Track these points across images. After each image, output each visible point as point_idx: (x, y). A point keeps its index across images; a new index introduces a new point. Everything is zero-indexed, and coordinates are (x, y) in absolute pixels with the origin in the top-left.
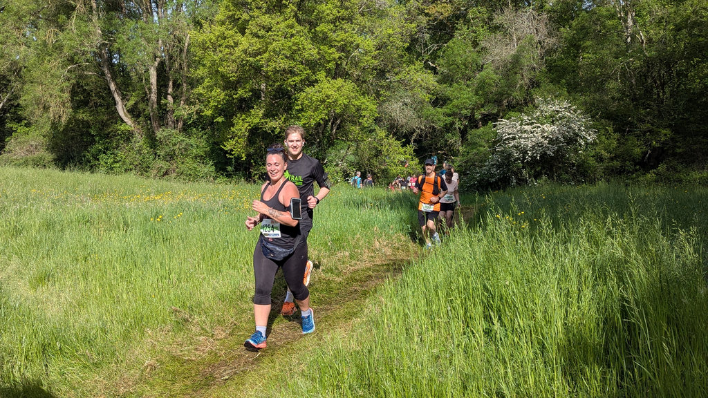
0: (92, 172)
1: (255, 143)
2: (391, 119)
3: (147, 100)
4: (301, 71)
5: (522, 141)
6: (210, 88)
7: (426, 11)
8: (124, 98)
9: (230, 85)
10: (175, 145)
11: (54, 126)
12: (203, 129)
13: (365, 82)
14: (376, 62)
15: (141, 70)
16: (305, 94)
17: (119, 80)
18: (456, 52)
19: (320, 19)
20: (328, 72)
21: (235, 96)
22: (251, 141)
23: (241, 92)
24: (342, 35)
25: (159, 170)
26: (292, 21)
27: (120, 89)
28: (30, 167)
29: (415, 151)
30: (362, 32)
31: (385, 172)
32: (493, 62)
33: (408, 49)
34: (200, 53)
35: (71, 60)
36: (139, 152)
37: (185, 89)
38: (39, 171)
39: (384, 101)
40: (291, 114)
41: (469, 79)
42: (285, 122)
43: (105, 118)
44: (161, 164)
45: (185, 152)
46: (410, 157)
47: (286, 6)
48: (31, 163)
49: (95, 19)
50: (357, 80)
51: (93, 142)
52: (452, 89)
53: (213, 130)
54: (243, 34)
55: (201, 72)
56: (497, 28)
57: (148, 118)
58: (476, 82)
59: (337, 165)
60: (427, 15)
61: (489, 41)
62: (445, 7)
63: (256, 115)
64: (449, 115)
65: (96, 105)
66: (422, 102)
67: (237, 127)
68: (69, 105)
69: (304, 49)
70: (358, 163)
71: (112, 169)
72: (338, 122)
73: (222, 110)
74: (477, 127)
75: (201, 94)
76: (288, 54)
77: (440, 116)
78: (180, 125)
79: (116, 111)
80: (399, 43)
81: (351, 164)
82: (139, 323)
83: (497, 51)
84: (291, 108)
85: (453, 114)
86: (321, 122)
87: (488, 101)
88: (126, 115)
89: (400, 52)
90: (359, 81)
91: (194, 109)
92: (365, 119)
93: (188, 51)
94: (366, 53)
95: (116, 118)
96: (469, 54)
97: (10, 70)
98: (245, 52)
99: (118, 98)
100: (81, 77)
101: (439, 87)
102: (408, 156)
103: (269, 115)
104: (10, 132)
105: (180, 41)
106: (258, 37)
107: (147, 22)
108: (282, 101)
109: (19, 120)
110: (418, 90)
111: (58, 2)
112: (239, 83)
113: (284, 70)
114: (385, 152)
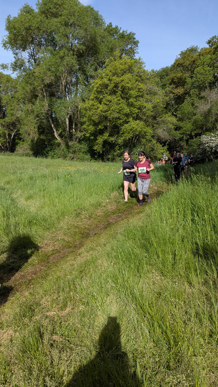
0: (47, 158)
2: (158, 136)
3: (66, 131)
4: (123, 118)
5: (211, 144)
6: (88, 126)
8: (57, 130)
9: (96, 124)
10: (76, 148)
11: (32, 141)
12: (86, 141)
13: (148, 121)
14: (152, 113)
15: (63, 119)
16: (124, 127)
17: (55, 123)
18: (185, 108)
19: (130, 97)
20: (134, 118)
21: (97, 129)
22: (104, 146)
23: (100, 127)
24: (139, 103)
25: (70, 157)
26: (119, 98)
27: (55, 127)
28: (24, 156)
29: (167, 148)
30: (147, 102)
31: (155, 157)
32: (200, 112)
33: (166, 108)
34: (84, 112)
35: (37, 116)
36: (63, 150)
37: (79, 126)
38: (27, 158)
39: (155, 129)
40: (119, 135)
41: (190, 119)
42: (116, 138)
43: (51, 138)
45: (80, 150)
46: (165, 151)
47: (117, 92)
49: (45, 100)
51: (46, 147)
52: (183, 123)
53: (90, 142)
54: (101, 104)
55: (85, 119)
56: (202, 98)
57: (66, 137)
58: (192, 120)
60: (173, 93)
61: (199, 103)
62: (181, 90)
63: (106, 136)
64: (181, 134)
65: (47, 133)
66: (171, 129)
67: (98, 141)
68: (37, 133)
69: (124, 109)
71: (53, 157)
72: (137, 137)
73: (93, 134)
74: (193, 139)
75: (85, 128)
76: (118, 111)
77: (178, 135)
78: (78, 140)
79: (54, 135)
80: (162, 105)
82: (63, 214)
83: (202, 107)
84: (119, 133)
85: (183, 134)
86: (131, 138)
87: (197, 128)
88: (58, 137)
89: (162, 109)
90: (146, 121)
91: (83, 134)
92: (148, 136)
93: (80, 111)
94: (149, 110)
95: (54, 138)
96: (190, 109)
97: (16, 120)
98: (101, 111)
99: (55, 130)
100: (41, 122)
101: (178, 123)
103: (110, 135)
104: (17, 144)
105: (77, 107)
106: (106, 105)
107: (64, 100)
108: (116, 130)
109: (20, 139)
110: (169, 124)
111: (32, 94)
112: (99, 123)
113: (116, 118)
114: (155, 149)
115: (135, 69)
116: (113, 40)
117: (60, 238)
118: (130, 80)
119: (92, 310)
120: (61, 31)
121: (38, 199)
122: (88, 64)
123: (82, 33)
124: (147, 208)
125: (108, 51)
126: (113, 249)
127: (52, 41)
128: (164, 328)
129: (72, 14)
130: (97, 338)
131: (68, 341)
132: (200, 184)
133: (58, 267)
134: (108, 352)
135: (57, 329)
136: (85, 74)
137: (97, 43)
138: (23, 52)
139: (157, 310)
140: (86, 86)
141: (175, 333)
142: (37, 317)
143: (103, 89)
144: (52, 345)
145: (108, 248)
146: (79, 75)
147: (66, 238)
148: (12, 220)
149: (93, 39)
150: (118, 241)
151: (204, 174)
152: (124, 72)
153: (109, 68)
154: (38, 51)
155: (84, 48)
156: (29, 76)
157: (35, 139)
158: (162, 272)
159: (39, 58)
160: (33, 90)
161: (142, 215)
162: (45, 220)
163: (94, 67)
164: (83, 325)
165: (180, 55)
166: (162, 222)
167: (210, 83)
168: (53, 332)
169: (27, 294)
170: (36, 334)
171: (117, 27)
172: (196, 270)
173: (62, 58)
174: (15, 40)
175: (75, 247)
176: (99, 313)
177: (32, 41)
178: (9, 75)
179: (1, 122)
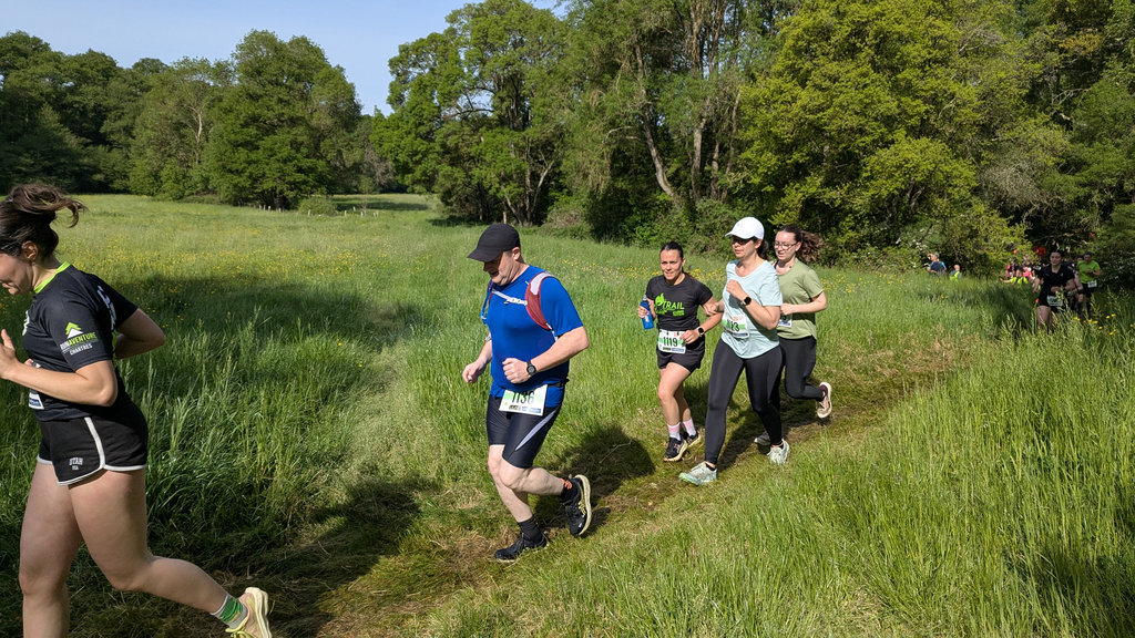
0: (628, 245)
1: (809, 217)
2: (997, 190)
3: (690, 167)
4: (873, 129)
6: (760, 152)
7: (1060, 45)
8: (665, 164)
9: (784, 149)
10: (716, 217)
11: (592, 195)
12: (749, 199)
13: (961, 141)
14: (978, 116)
15: (684, 132)
16: (876, 158)
17: (660, 145)
18: (1102, 100)
19: (903, 63)
20: (910, 130)
21: (788, 161)
22: (804, 215)
23: (796, 156)
24: (932, 82)
25: (697, 245)
26: (867, 68)
27: (662, 155)
28: (568, 238)
29: (1026, 232)
30: (962, 78)
31: (983, 259)
33: (1031, 98)
34: (751, 112)
35: (612, 124)
36: (677, 225)
37: (732, 153)
38: (577, 242)
39: (986, 166)
40: (856, 183)
41: (1119, 136)
42: (848, 192)
43: (645, 187)
44: (701, 239)
46: (1019, 240)
47: (861, 50)
48: (569, 233)
49: (640, 78)
50: (950, 139)
51: (630, 213)
52: (1091, 150)
53: (762, 201)
54: (803, 86)
55: (751, 133)
57: (689, 187)
59: (914, 246)
62: (1090, 39)
63: (813, 184)
64: (1084, 185)
65: (636, 173)
66: (1044, 168)
67: (788, 198)
68: (608, 172)
69: (880, 102)
70: (944, 246)
71: (647, 243)
72: (920, 192)
73: (773, 177)
74: (1129, 202)
75: (750, 160)
76: (858, 109)
77: (1070, 186)
78: (724, 194)
79: (656, 178)
80: (1014, 90)
84: (858, 175)
85: (1092, 184)
86: (896, 192)
88: (666, 184)
89: (1013, 101)
90: (952, 142)
91: (741, 176)
92: (956, 189)
93: (738, 110)
94: (964, 105)
95: (655, 186)
97: (554, 136)
98: (804, 108)
99: (658, 166)
100: (622, 141)
101: (1070, 147)
102: (1016, 238)
103: (827, 184)
104: (551, 201)
105: (731, 98)
106: (823, 90)
107: (695, 77)
108: (847, 167)
109: (560, 188)
110: (1037, 152)
111: (603, 61)
112: (794, 146)
113: (852, 129)
114: (982, 233)
118: (906, 13)
136: (764, 1)
140: (764, 32)
143: (815, 41)
146: (745, 3)
156: (600, 13)
157: (602, 187)
160: (606, 51)
178: (548, 11)
179: (516, 140)
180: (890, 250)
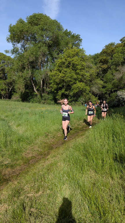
0: (29, 103)
1: (63, 97)
2: (93, 91)
3: (40, 87)
4: (73, 81)
5: (123, 96)
6: (53, 85)
8: (36, 87)
9: (57, 84)
10: (46, 97)
11: (21, 93)
12: (52, 94)
13: (87, 83)
14: (90, 79)
15: (39, 81)
16: (74, 86)
17: (34, 83)
18: (108, 76)
19: (77, 69)
20: (79, 81)
23: (60, 86)
24: (82, 73)
25: (43, 102)
26: (71, 70)
27: (35, 85)
29: (98, 98)
30: (86, 72)
32: (116, 78)
33: (97, 76)
34: (51, 77)
35: (25, 79)
36: (39, 98)
37: (48, 85)
38: (18, 102)
39: (91, 87)
41: (111, 82)
42: (69, 92)
43: (32, 91)
45: (48, 99)
47: (70, 66)
49: (30, 70)
51: (29, 96)
52: (107, 84)
53: (54, 94)
54: (60, 73)
55: (51, 81)
56: (117, 70)
57: (40, 91)
58: (112, 83)
59: (81, 101)
60: (101, 68)
61: (116, 73)
62: (105, 66)
63: (63, 91)
64: (106, 90)
65: (30, 89)
66: (100, 87)
67: (59, 93)
68: (24, 88)
69: (74, 76)
71: (33, 102)
72: (81, 92)
73: (56, 89)
74: (112, 93)
75: (51, 86)
76: (70, 77)
77: (104, 91)
78: (47, 92)
80: (95, 74)
81: (84, 101)
82: (38, 135)
83: (117, 76)
84: (71, 89)
85: (107, 90)
86: (77, 92)
87: (115, 87)
88: (36, 91)
89: (95, 76)
90: (86, 83)
91: (50, 89)
92: (87, 91)
93: (49, 77)
94: (87, 77)
95: (34, 91)
96: (111, 76)
97: (12, 81)
98: (61, 77)
99: (34, 87)
100: (27, 82)
101: (104, 84)
102: (96, 99)
103: (66, 90)
104: (13, 94)
105: (47, 74)
106: (64, 73)
107: (40, 70)
108: (69, 87)
109: (14, 92)
110: (99, 85)
111: (22, 67)
112: (59, 83)
113: (69, 81)
114: (91, 99)
115: (80, 54)
116: (68, 38)
117: (36, 149)
118: (77, 60)
119: (54, 193)
120: (39, 33)
121: (24, 126)
122: (54, 51)
123: (51, 34)
124: (87, 132)
125: (65, 44)
126: (67, 157)
127: (34, 38)
128: (98, 205)
129: (46, 24)
130: (57, 210)
131: (40, 212)
132: (117, 119)
133: (34, 167)
134: (64, 220)
135: (34, 204)
136: (52, 57)
137: (59, 40)
138: (18, 44)
139: (93, 194)
140: (52, 63)
141: (104, 208)
142: (22, 197)
143: (62, 65)
144: (30, 214)
145: (64, 156)
146: (49, 57)
147: (40, 150)
148: (9, 139)
149: (57, 38)
150: (70, 152)
151: (120, 114)
152: (74, 56)
153: (65, 53)
154: (26, 44)
155: (52, 42)
156: (21, 57)
157: (23, 92)
158: (96, 171)
159: (26, 47)
160: (23, 65)
161: (84, 136)
162: (28, 139)
163: (57, 53)
164: (49, 203)
165: (105, 47)
166: (95, 141)
167: (122, 63)
168: (31, 207)
169: (16, 183)
170: (21, 207)
171: (70, 32)
172: (115, 170)
173: (39, 48)
174: (14, 38)
175: (45, 155)
176: (59, 195)
177: (23, 38)
178: (10, 56)
179: (4, 82)
180: (77, 102)
